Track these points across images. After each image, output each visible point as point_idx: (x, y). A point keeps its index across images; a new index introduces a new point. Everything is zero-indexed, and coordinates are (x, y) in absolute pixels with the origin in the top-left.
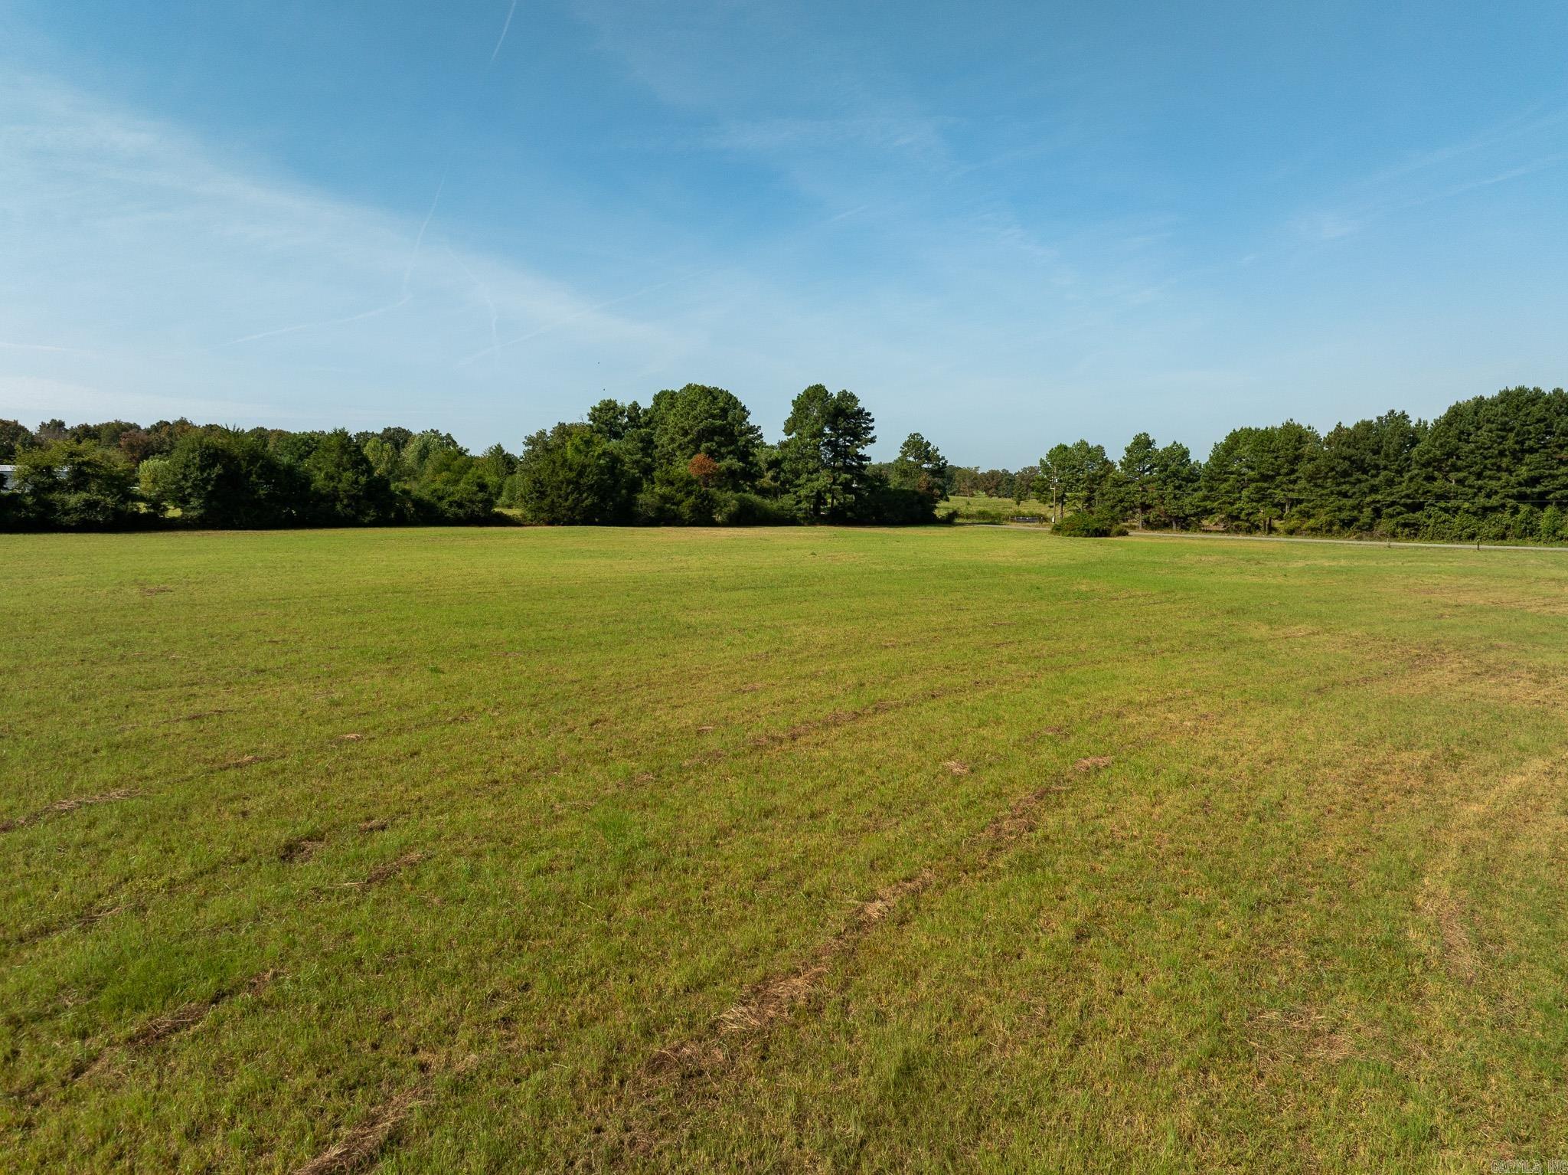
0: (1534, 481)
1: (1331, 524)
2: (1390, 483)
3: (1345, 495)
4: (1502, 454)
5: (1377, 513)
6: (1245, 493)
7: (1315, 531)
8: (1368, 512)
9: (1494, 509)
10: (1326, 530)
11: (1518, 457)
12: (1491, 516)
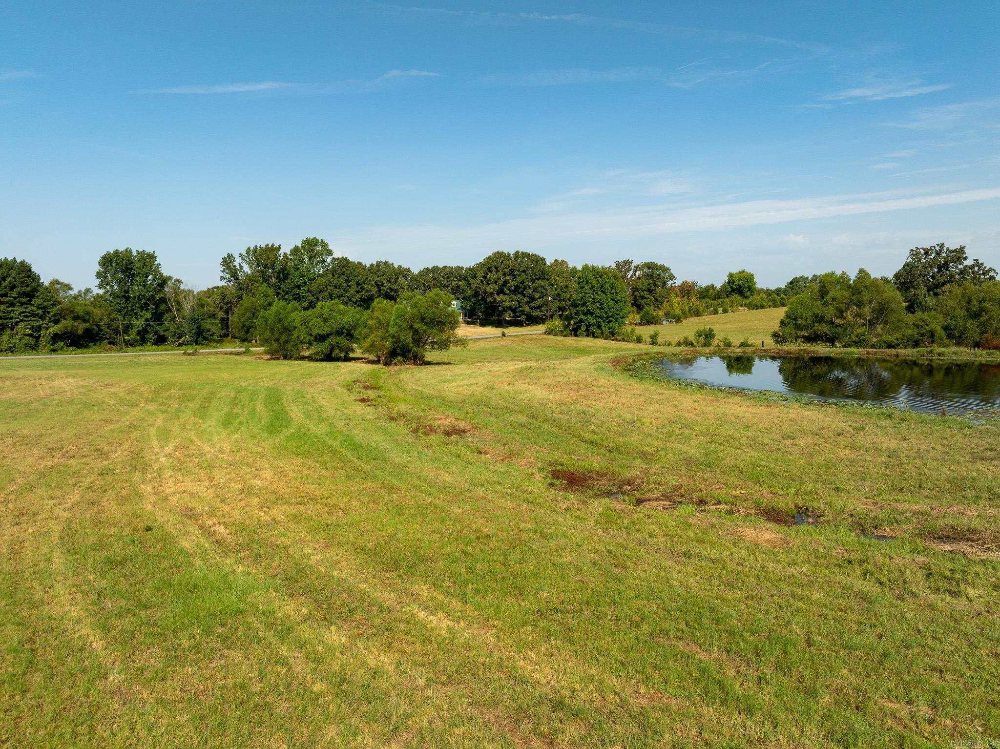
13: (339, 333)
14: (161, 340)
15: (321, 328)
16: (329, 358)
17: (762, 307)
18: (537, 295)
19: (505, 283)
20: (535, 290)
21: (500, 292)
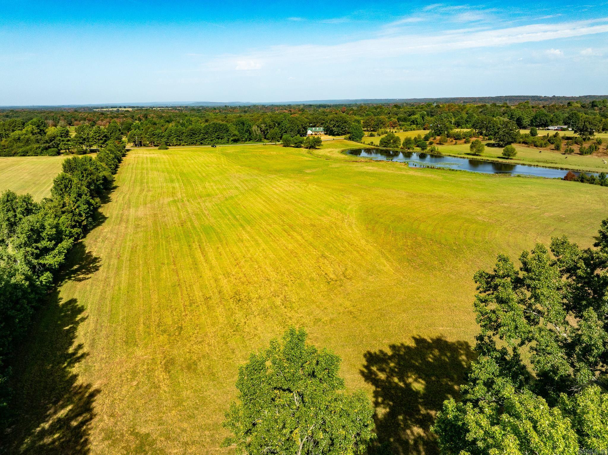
0: (218, 136)
1: (190, 144)
2: (198, 136)
3: (191, 139)
5: (197, 141)
7: (187, 145)
8: (195, 141)
11: (216, 132)
12: (213, 141)
13: (299, 142)
14: (250, 140)
15: (296, 141)
16: (297, 147)
17: (407, 131)
18: (344, 128)
19: (335, 124)
20: (343, 126)
21: (334, 126)
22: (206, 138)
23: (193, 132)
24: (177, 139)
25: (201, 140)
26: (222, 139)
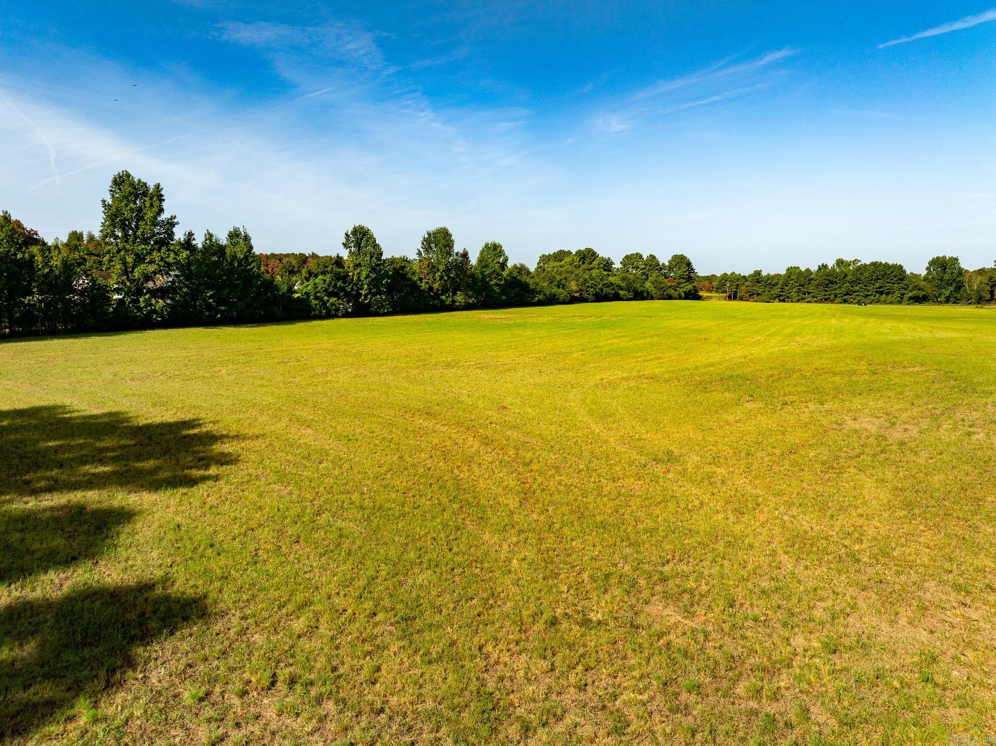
0: (880, 287)
1: (822, 299)
2: (840, 287)
3: (826, 291)
4: (872, 280)
5: (836, 296)
6: (794, 290)
7: (816, 302)
8: (833, 296)
9: (869, 295)
10: (821, 301)
11: (876, 281)
12: (869, 297)
22: (854, 292)
23: (831, 278)
24: (799, 291)
25: (845, 295)
26: (888, 294)
